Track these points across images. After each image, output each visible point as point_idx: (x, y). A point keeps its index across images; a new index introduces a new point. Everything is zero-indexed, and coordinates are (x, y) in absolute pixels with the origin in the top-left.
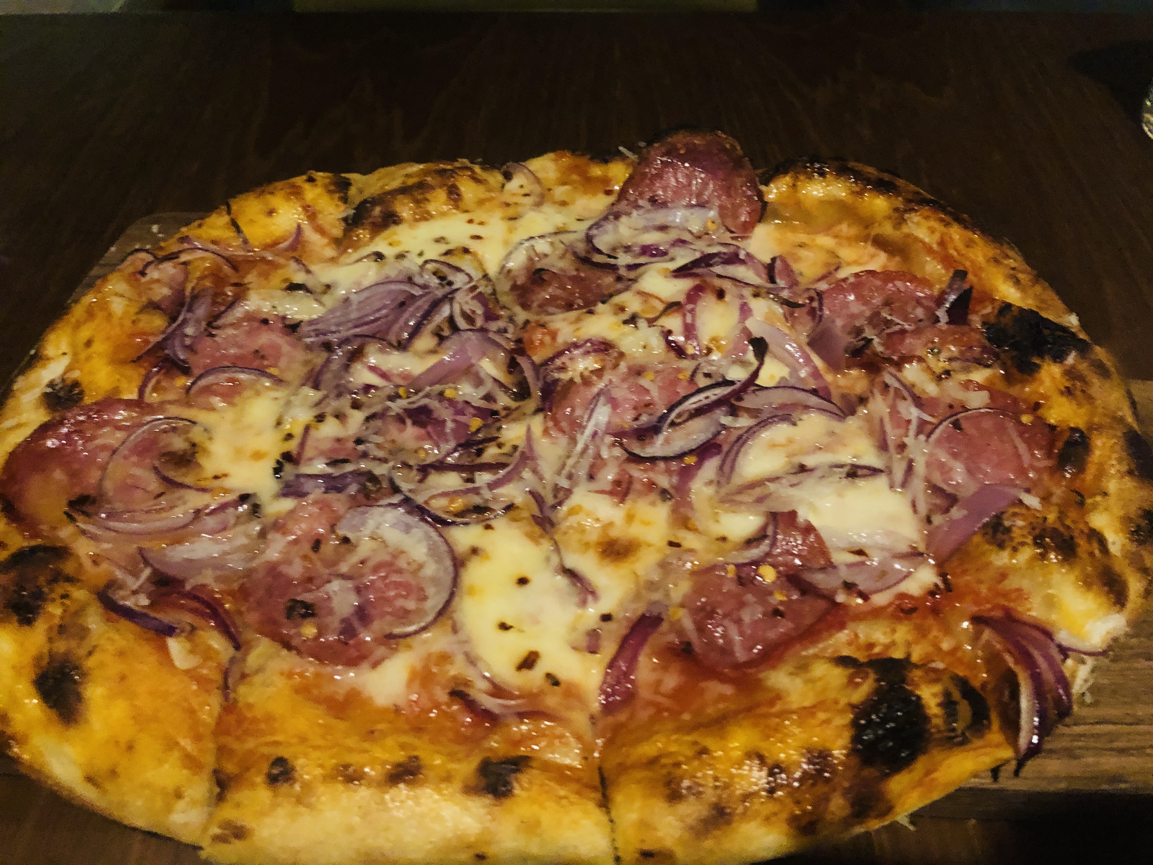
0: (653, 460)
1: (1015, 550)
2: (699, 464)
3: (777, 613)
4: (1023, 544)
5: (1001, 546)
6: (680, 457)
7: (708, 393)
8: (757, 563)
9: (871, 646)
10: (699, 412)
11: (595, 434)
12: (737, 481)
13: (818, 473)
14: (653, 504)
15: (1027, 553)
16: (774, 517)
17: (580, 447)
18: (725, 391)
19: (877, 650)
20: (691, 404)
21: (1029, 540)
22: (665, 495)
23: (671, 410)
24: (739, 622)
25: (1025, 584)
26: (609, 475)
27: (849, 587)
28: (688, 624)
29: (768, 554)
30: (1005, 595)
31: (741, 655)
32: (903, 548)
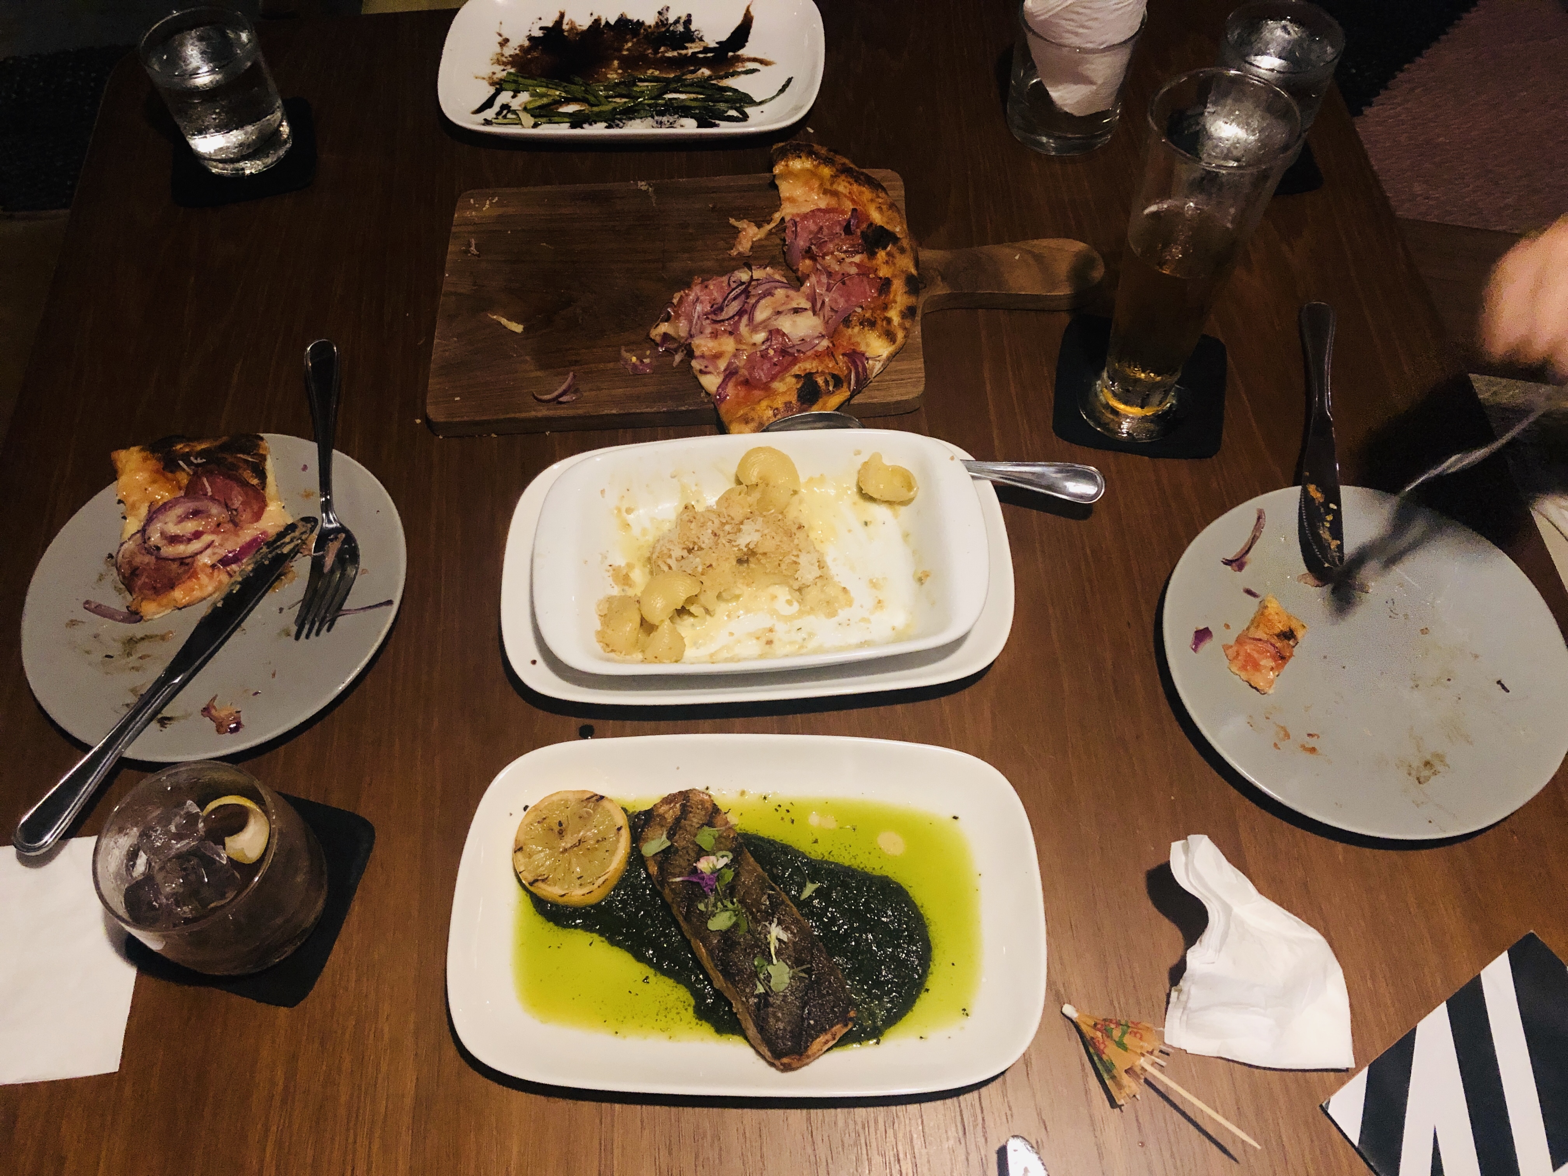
0: (723, 321)
1: (853, 328)
2: (740, 319)
3: (775, 365)
4: (856, 326)
5: (848, 327)
6: (733, 317)
7: (737, 290)
8: (767, 349)
9: (805, 370)
10: (735, 298)
11: (699, 317)
12: (755, 323)
13: (784, 313)
14: (727, 337)
15: (856, 329)
16: (770, 332)
17: (694, 322)
18: (744, 287)
19: (808, 371)
20: (732, 295)
21: (858, 324)
22: (731, 333)
23: (725, 300)
24: (763, 370)
25: (859, 340)
26: (708, 330)
27: (798, 351)
28: (746, 373)
29: (770, 346)
30: (853, 344)
31: (764, 380)
32: (817, 334)
